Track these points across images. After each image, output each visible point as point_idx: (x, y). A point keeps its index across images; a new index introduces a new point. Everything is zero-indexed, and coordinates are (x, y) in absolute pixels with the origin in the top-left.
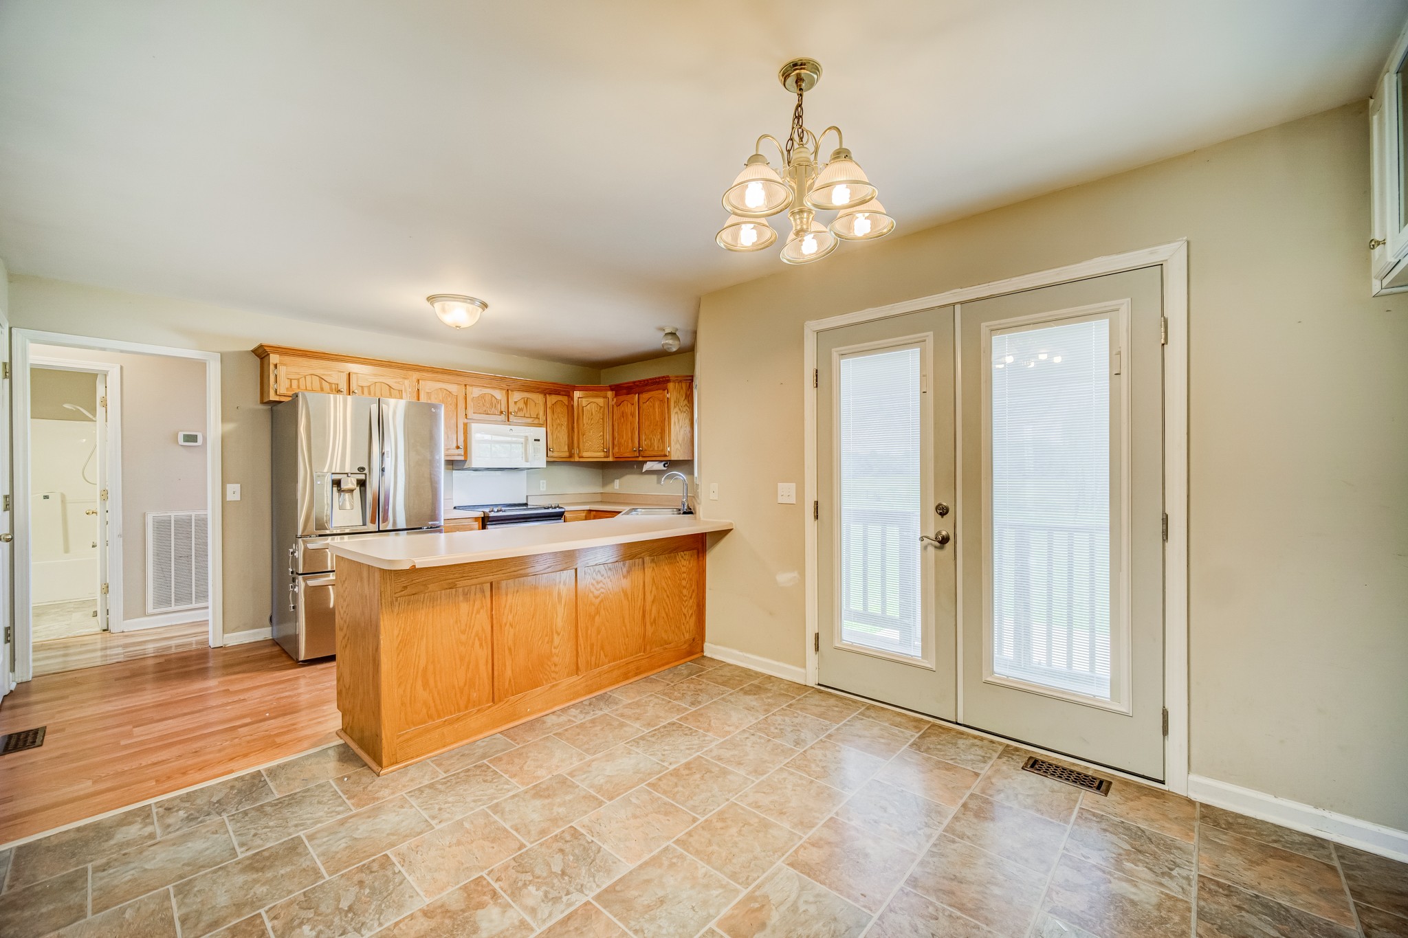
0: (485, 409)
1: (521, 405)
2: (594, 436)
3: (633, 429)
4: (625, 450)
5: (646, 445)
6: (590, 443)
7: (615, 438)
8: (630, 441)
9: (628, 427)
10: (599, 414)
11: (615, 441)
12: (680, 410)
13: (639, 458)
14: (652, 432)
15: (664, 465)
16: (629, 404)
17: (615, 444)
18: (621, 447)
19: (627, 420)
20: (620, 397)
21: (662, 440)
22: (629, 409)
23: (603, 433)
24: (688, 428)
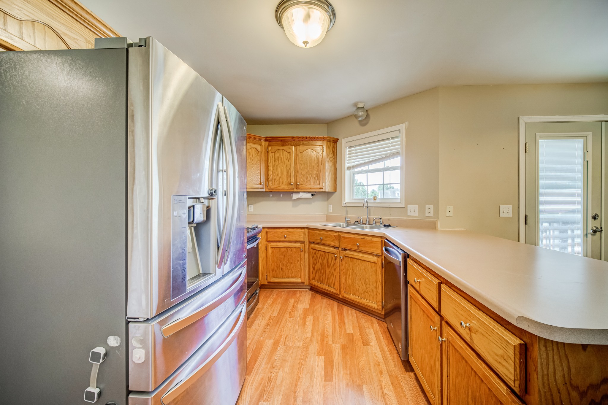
2: (254, 172)
3: (289, 170)
4: (280, 184)
5: (302, 181)
6: (251, 178)
7: (269, 175)
8: (285, 178)
9: (283, 168)
10: (257, 157)
11: (269, 177)
12: (330, 159)
13: (294, 190)
14: (308, 173)
15: (312, 195)
16: (285, 152)
17: (270, 179)
18: (274, 181)
19: (282, 163)
20: (275, 146)
21: (317, 178)
22: (284, 156)
23: (260, 171)
24: (333, 172)
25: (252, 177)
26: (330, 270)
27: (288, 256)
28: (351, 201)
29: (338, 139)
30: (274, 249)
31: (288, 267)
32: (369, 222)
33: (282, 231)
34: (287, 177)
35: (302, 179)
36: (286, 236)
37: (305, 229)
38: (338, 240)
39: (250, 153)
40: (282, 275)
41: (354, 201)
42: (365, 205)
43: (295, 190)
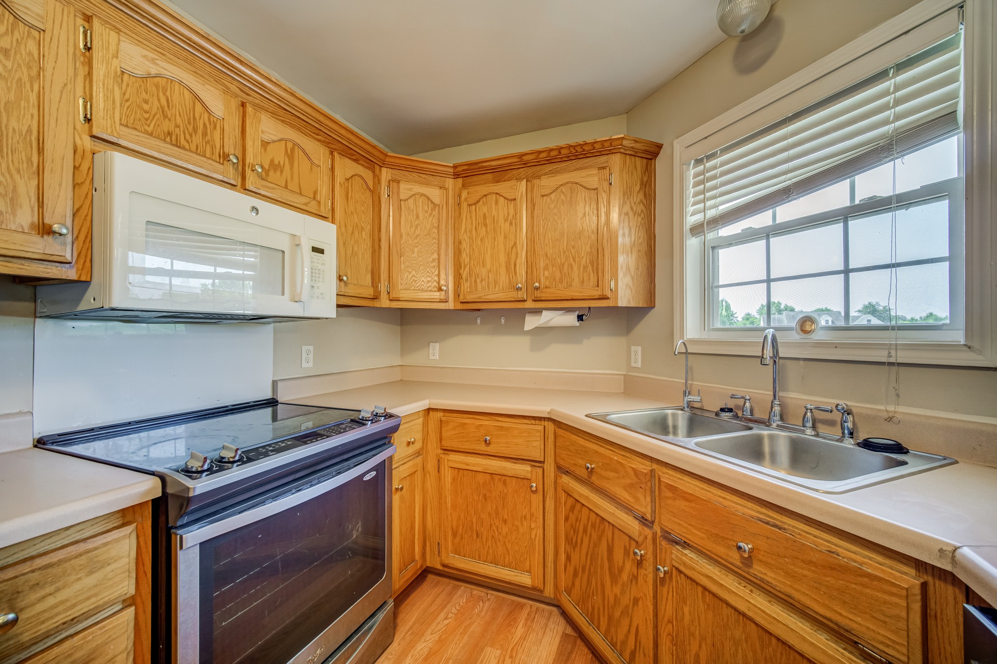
0: (166, 126)
1: (278, 154)
2: (420, 259)
3: (512, 248)
4: (489, 287)
5: (547, 278)
6: (413, 273)
7: (463, 265)
8: (503, 271)
9: (498, 245)
10: (431, 219)
11: (462, 271)
12: (632, 208)
13: (526, 303)
14: (564, 252)
15: (580, 318)
16: (501, 200)
17: (464, 276)
18: (475, 281)
19: (495, 230)
20: (477, 188)
21: (593, 266)
22: (499, 210)
23: (439, 255)
24: (644, 247)
25: (416, 271)
26: (617, 590)
27: (495, 498)
28: (705, 336)
29: (660, 147)
30: (459, 472)
31: (497, 533)
32: (782, 418)
33: (478, 423)
34: (508, 269)
35: (546, 273)
36: (488, 438)
37: (546, 423)
38: (648, 493)
39: (412, 208)
40: (477, 553)
41: (714, 336)
42: (768, 352)
43: (529, 304)
